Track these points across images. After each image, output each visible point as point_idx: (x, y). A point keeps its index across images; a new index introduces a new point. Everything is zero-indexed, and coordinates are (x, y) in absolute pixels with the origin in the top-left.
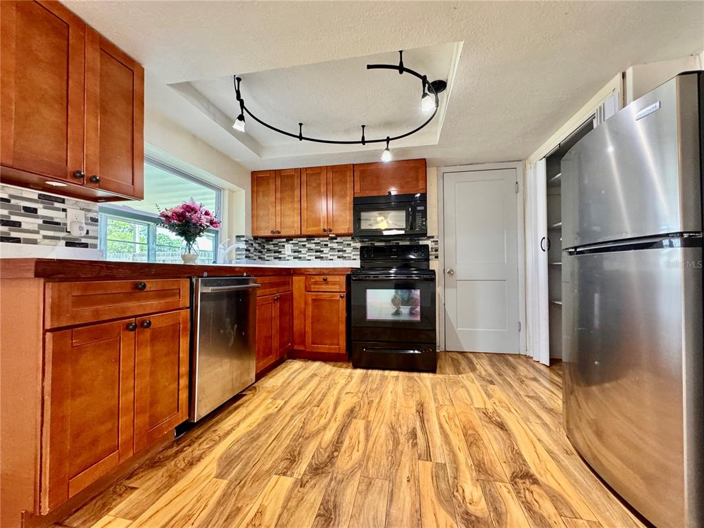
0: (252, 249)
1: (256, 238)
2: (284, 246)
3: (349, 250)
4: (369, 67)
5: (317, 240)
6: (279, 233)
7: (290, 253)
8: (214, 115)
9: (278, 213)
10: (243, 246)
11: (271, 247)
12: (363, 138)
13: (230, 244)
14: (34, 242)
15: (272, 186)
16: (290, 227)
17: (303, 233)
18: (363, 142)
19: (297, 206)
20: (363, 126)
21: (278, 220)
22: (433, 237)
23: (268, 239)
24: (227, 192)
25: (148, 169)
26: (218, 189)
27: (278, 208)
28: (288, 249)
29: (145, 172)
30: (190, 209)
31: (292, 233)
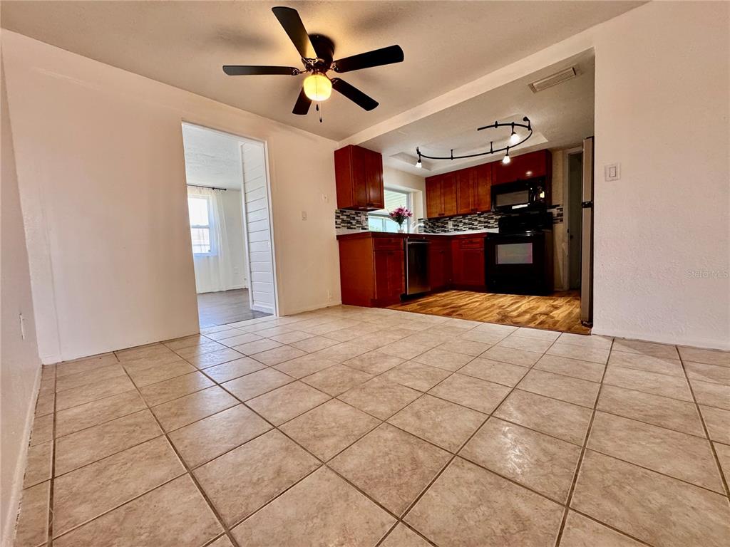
0: (427, 227)
1: (429, 219)
2: (447, 223)
3: (492, 221)
4: (479, 129)
5: (469, 217)
6: (443, 214)
7: (451, 227)
8: (407, 160)
9: (443, 201)
10: (422, 224)
11: (440, 224)
12: (491, 149)
13: (415, 224)
14: (355, 229)
15: (438, 186)
16: (450, 210)
17: (459, 213)
18: (492, 152)
19: (454, 196)
20: (491, 142)
21: (443, 206)
22: (558, 206)
23: (437, 220)
24: (412, 194)
25: (385, 192)
26: (407, 193)
27: (443, 199)
28: (450, 225)
29: (385, 194)
30: (401, 210)
31: (452, 214)
